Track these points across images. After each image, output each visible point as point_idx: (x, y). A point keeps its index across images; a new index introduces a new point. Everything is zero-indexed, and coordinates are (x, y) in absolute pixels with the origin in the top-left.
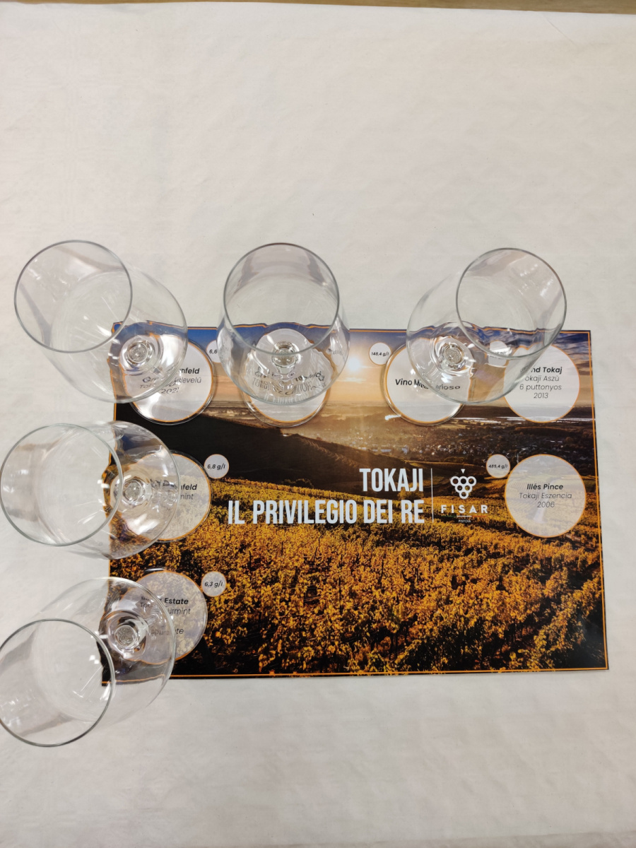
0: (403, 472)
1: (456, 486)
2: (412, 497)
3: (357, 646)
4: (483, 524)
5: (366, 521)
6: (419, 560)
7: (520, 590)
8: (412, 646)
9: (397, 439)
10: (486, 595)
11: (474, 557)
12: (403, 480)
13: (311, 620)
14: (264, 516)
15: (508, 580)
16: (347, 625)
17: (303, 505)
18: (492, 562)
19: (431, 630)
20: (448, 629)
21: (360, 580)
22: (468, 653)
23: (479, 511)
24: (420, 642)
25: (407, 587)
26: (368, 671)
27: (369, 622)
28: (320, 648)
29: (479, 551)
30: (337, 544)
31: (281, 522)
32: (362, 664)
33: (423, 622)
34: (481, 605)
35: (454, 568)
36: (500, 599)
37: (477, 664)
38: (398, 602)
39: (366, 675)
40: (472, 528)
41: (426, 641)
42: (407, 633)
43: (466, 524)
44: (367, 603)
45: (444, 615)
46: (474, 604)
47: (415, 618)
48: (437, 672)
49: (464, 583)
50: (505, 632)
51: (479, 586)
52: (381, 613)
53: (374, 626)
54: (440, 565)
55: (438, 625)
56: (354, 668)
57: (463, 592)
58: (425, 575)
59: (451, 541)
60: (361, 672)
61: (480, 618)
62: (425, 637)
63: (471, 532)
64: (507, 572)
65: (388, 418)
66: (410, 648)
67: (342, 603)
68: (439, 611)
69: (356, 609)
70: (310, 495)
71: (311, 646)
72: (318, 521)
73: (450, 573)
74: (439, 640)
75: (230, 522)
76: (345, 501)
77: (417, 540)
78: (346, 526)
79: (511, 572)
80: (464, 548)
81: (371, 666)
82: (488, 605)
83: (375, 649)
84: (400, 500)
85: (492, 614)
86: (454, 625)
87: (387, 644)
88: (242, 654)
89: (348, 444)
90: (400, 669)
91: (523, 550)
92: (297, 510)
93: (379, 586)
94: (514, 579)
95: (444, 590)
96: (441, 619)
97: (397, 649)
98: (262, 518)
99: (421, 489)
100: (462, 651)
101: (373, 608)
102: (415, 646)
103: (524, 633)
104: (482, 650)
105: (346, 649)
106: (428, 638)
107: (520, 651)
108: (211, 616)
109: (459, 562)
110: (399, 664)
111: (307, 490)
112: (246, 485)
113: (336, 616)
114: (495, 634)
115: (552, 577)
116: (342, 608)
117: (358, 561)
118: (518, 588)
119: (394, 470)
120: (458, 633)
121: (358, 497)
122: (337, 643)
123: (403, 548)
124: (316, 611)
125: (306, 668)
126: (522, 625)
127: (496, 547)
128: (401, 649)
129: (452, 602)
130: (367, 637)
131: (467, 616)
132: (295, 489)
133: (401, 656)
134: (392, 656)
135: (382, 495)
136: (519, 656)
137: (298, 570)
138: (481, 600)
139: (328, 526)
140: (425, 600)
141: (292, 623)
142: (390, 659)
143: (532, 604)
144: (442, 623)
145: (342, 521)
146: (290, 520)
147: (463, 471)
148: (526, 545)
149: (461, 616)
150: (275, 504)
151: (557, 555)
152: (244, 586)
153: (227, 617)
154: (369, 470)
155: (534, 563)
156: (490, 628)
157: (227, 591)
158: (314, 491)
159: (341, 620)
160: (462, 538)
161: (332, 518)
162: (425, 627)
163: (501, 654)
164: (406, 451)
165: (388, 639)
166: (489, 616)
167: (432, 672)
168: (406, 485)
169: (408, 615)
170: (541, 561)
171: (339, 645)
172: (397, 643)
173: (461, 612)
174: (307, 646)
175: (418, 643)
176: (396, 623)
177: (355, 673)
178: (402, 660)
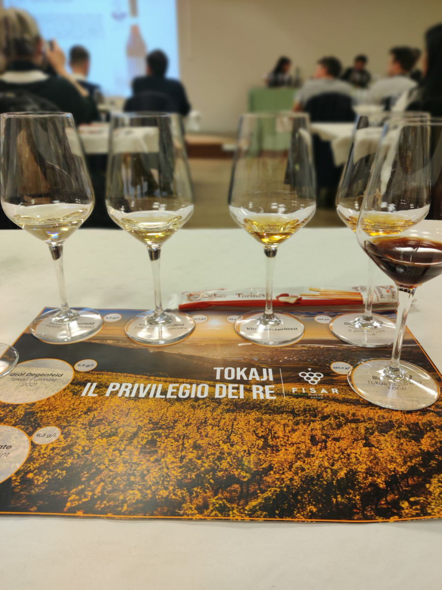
0: (254, 370)
1: (305, 378)
2: (263, 384)
3: (196, 492)
4: (335, 400)
5: (217, 396)
6: (272, 423)
7: (392, 446)
8: (268, 494)
9: (248, 353)
10: (353, 451)
11: (332, 422)
12: (254, 375)
13: (144, 467)
14: (117, 392)
15: (375, 439)
16: (187, 472)
17: (157, 387)
18: (353, 426)
19: (291, 480)
20: (312, 479)
21: (206, 436)
22: (342, 503)
23: (330, 392)
24: (278, 490)
25: (261, 442)
26: (209, 516)
27: (213, 470)
28: (149, 492)
29: (336, 417)
30: (186, 410)
31: (133, 395)
32: (201, 509)
33: (281, 472)
34: (348, 459)
35: (312, 430)
36: (371, 454)
37: (358, 513)
38: (249, 454)
39: (205, 519)
40: (325, 402)
41: (285, 490)
42: (260, 482)
43: (319, 400)
44: (214, 454)
45: (306, 467)
46: (340, 458)
47: (270, 468)
48: (304, 519)
49: (325, 442)
50: (386, 482)
51: (343, 444)
52: (228, 463)
53: (220, 474)
54: (296, 427)
55: (300, 475)
56: (190, 512)
57: (326, 447)
58: (281, 434)
59: (305, 410)
60: (199, 516)
61: (351, 470)
62: (283, 485)
63: (324, 405)
64: (372, 434)
65: (240, 345)
66: (265, 495)
67: (183, 453)
68: (299, 463)
69: (199, 458)
70: (165, 382)
71: (139, 490)
72: (169, 396)
73: (308, 433)
74: (302, 490)
75: (84, 394)
76: (198, 385)
77: (270, 409)
78: (197, 399)
79: (376, 433)
80: (320, 415)
81: (212, 511)
82: (357, 459)
83: (220, 495)
84: (252, 385)
85: (364, 466)
86: (320, 476)
87: (235, 491)
88: (50, 494)
89: (205, 356)
90: (252, 515)
91: (384, 418)
92: (150, 389)
93: (228, 441)
94: (382, 438)
95: (303, 446)
96: (303, 470)
97: (247, 496)
98: (114, 394)
99: (271, 379)
100: (334, 500)
101: (220, 459)
102: (272, 494)
103: (410, 482)
104: (361, 500)
105: (182, 493)
106: (287, 487)
107: (412, 499)
108: (30, 459)
109: (317, 425)
110: (250, 510)
111: (162, 379)
112: (107, 375)
113: (175, 464)
114: (373, 485)
115: (425, 436)
116: (182, 458)
117: (206, 422)
118: (388, 444)
119: (245, 369)
120: (325, 483)
121: (212, 383)
122: (171, 488)
123: (254, 415)
124: (152, 459)
125: (127, 510)
126: (404, 476)
127: (354, 415)
128: (255, 496)
129: (313, 456)
130: (210, 483)
131: (334, 468)
132: (152, 378)
133: (254, 503)
134: (242, 502)
135: (235, 381)
136: (412, 504)
137: (140, 428)
138: (349, 455)
139: (178, 399)
140: (281, 454)
141: (121, 468)
142: (238, 505)
143: (411, 458)
144: (304, 473)
145: (193, 396)
146: (142, 394)
147: (310, 369)
148: (386, 415)
149: (326, 468)
150: (130, 386)
151: (424, 421)
152: (78, 438)
153: (48, 461)
154: (223, 368)
155: (399, 427)
156: (365, 478)
157: (59, 440)
158: (170, 379)
159: (180, 467)
160: (317, 408)
161: (184, 394)
162: (283, 476)
163: (387, 503)
164: (256, 359)
165: (236, 486)
166: (362, 468)
167: (296, 520)
168: (257, 378)
169: (261, 465)
170: (408, 426)
171: (174, 490)
172: (248, 490)
173: (326, 464)
174: (133, 490)
175: (275, 491)
176: (247, 472)
177: (190, 517)
178: (255, 507)
